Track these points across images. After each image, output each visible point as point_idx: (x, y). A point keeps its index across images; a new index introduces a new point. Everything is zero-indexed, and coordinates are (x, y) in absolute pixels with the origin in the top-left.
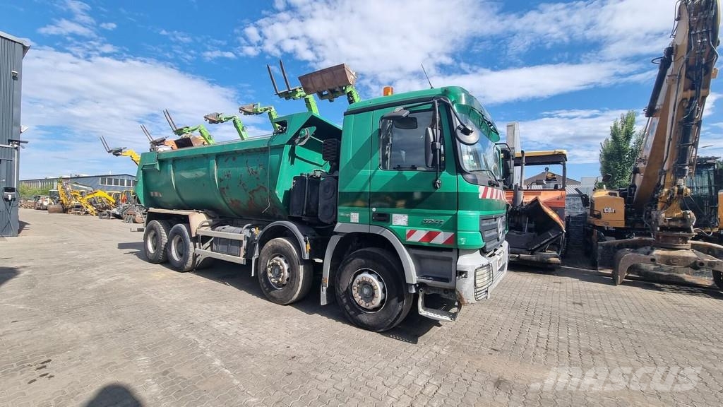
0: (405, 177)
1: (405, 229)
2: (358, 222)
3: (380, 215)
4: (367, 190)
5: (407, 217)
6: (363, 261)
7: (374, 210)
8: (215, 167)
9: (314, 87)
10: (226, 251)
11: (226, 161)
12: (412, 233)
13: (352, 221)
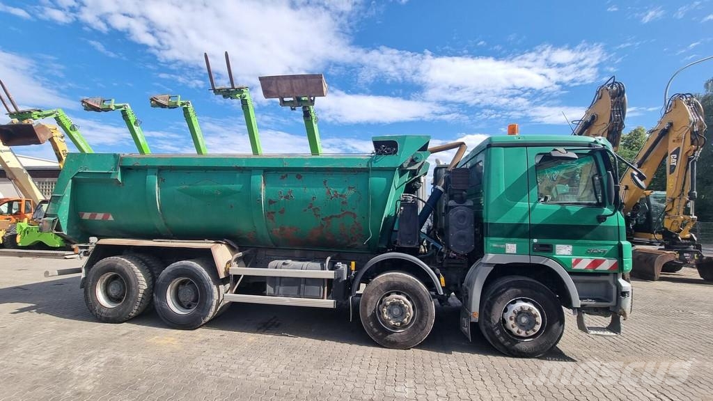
0: (568, 211)
1: (571, 258)
2: (515, 252)
3: (542, 245)
4: (527, 222)
5: (571, 247)
6: (519, 290)
7: (535, 241)
8: (263, 185)
9: (278, 92)
10: (296, 293)
11: (283, 178)
12: (578, 261)
13: (507, 252)
